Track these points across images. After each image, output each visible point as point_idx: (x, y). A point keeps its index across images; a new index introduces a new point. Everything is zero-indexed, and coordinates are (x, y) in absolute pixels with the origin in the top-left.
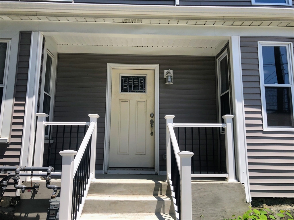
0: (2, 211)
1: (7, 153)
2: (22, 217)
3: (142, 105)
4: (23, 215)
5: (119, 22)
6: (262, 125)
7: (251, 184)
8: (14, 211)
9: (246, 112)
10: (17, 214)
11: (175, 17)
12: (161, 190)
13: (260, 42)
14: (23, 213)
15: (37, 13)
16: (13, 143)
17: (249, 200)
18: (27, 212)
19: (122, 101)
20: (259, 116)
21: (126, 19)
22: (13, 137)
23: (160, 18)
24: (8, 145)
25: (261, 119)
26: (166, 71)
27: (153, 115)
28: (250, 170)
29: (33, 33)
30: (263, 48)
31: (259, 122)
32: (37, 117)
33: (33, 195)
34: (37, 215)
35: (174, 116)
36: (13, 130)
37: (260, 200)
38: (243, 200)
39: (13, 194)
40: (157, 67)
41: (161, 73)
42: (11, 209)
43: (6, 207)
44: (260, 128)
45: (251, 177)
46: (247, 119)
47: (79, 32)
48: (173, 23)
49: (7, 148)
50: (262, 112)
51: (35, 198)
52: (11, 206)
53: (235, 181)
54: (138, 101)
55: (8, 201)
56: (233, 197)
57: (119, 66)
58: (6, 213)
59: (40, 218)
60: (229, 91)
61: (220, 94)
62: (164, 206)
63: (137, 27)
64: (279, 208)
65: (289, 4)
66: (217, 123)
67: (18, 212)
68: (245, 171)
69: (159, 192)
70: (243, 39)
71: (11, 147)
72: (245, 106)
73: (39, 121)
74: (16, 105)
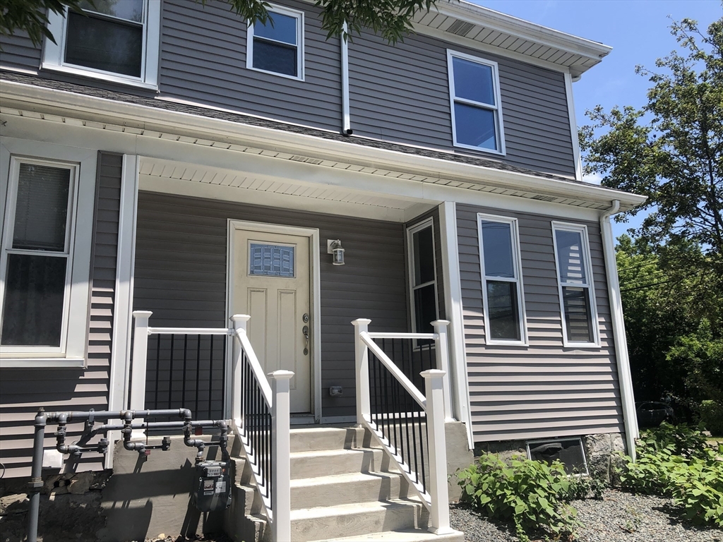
0: (75, 503)
1: (79, 388)
2: (118, 509)
3: (288, 300)
4: (119, 505)
5: (283, 158)
6: (484, 337)
7: (474, 423)
8: (100, 500)
9: (466, 317)
10: (107, 505)
11: (375, 165)
12: (355, 441)
13: (480, 214)
14: (120, 500)
15: (146, 124)
16: (92, 369)
17: (472, 446)
18: (127, 499)
19: (253, 290)
20: (479, 323)
21: (298, 156)
22: (91, 356)
23: (350, 162)
24: (80, 371)
25: (483, 327)
26: (329, 242)
27: (308, 318)
28: (473, 404)
29: (125, 157)
30: (484, 223)
31: (480, 332)
32: (134, 319)
33: (139, 465)
34: (148, 501)
35: (369, 321)
36: (92, 343)
37: (484, 446)
38: (465, 447)
39: (97, 467)
40: (315, 233)
41: (323, 245)
42: (93, 496)
43: (83, 493)
44: (481, 341)
45: (474, 413)
46: (466, 327)
47: (214, 166)
48: (367, 172)
49: (80, 378)
50: (483, 317)
51: (143, 470)
52: (91, 490)
53: (453, 420)
54: (281, 292)
55: (87, 480)
56: (453, 444)
57: (248, 226)
58: (84, 506)
59: (154, 505)
60: (435, 282)
61: (412, 285)
62: (373, 460)
63: (312, 171)
64: (506, 456)
65: (501, 152)
66: (407, 332)
67: (108, 500)
68: (465, 405)
69: (353, 443)
70: (460, 207)
71: (88, 375)
72: (465, 308)
73: (137, 326)
74: (95, 294)
